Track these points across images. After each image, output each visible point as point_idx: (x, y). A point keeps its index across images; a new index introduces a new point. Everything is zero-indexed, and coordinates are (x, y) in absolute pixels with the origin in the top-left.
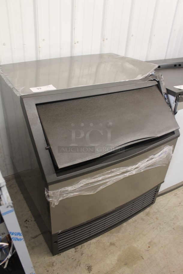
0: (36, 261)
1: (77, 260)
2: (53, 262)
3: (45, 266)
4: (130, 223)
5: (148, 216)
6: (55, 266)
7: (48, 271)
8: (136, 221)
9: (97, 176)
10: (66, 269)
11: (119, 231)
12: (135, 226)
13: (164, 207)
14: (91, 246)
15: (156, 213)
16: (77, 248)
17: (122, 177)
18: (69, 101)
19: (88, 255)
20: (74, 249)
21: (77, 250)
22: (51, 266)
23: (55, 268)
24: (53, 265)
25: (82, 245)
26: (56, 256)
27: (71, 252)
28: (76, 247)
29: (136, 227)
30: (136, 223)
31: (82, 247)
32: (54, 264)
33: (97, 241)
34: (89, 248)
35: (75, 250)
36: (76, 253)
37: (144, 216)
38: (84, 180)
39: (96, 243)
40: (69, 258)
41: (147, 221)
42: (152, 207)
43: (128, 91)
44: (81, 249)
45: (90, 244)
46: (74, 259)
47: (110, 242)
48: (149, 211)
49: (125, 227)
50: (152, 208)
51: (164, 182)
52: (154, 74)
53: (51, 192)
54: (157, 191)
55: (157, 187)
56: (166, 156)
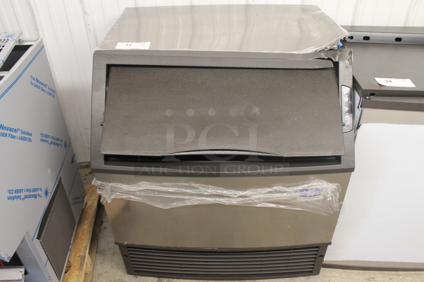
0: (107, 270)
2: (123, 281)
9: (168, 184)
16: (161, 280)
17: (211, 200)
18: (156, 69)
20: (157, 279)
25: (171, 279)
26: (131, 277)
27: (151, 281)
31: (168, 281)
35: (157, 281)
43: (264, 70)
50: (310, 280)
51: (330, 244)
52: (336, 48)
53: (99, 182)
54: (319, 255)
55: (318, 247)
56: (321, 198)
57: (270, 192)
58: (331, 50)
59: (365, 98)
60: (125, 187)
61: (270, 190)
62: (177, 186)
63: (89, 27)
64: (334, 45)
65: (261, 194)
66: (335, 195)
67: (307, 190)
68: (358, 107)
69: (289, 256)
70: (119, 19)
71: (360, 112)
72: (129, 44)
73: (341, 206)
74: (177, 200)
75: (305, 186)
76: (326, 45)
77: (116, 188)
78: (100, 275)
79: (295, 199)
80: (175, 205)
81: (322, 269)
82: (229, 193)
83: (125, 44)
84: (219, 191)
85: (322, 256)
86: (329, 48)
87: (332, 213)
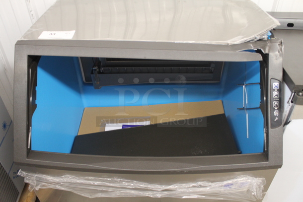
9: (90, 178)
38: (70, 176)
52: (266, 39)
53: (24, 173)
56: (245, 189)
58: (260, 40)
59: (298, 95)
61: (194, 184)
63: (32, 13)
64: (263, 35)
65: (185, 188)
66: (260, 187)
68: (288, 102)
70: (52, 6)
71: (289, 107)
72: (53, 32)
74: (102, 191)
75: (230, 182)
76: (255, 35)
77: (40, 178)
80: (100, 195)
82: (153, 187)
83: (49, 32)
86: (258, 38)
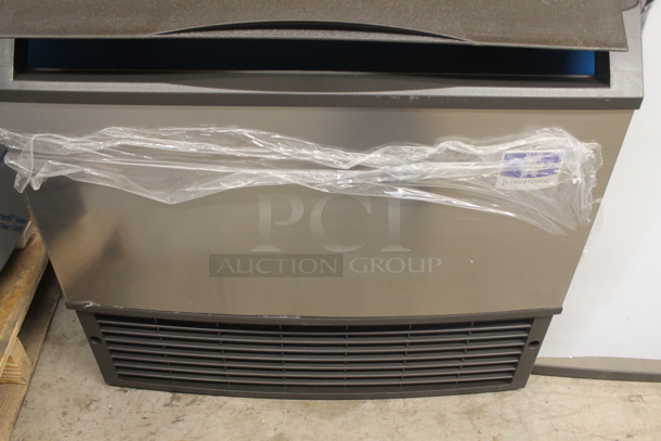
0: (64, 377)
1: (151, 429)
2: (95, 398)
3: (71, 399)
4: (389, 410)
5: (471, 419)
6: (89, 411)
7: (65, 414)
8: (415, 412)
10: (106, 434)
11: (334, 415)
12: (397, 428)
13: (554, 417)
14: (220, 413)
15: (509, 421)
16: (179, 399)
19: (190, 431)
20: (169, 395)
21: (175, 402)
22: (83, 406)
23: (86, 416)
24: (88, 406)
25: (200, 397)
26: (113, 389)
27: (156, 399)
28: (178, 394)
29: (400, 430)
30: (411, 419)
31: (193, 402)
32: (92, 407)
33: (248, 409)
34: (207, 415)
35: (169, 401)
36: (167, 408)
37: (454, 413)
39: (241, 412)
40: (138, 413)
41: (453, 432)
42: (504, 397)
44: (187, 405)
45: (221, 407)
46: (146, 421)
47: (279, 431)
48: (484, 405)
49: (366, 413)
50: (506, 399)
51: (559, 311)
54: (529, 341)
55: (529, 321)
56: (553, 182)
57: (432, 159)
60: (69, 143)
61: (431, 150)
62: (198, 136)
65: (409, 161)
66: (587, 179)
67: (522, 156)
69: (464, 342)
73: (596, 207)
77: (46, 146)
78: (46, 386)
79: (492, 181)
81: (532, 377)
84: (305, 151)
85: (537, 344)
87: (573, 227)
